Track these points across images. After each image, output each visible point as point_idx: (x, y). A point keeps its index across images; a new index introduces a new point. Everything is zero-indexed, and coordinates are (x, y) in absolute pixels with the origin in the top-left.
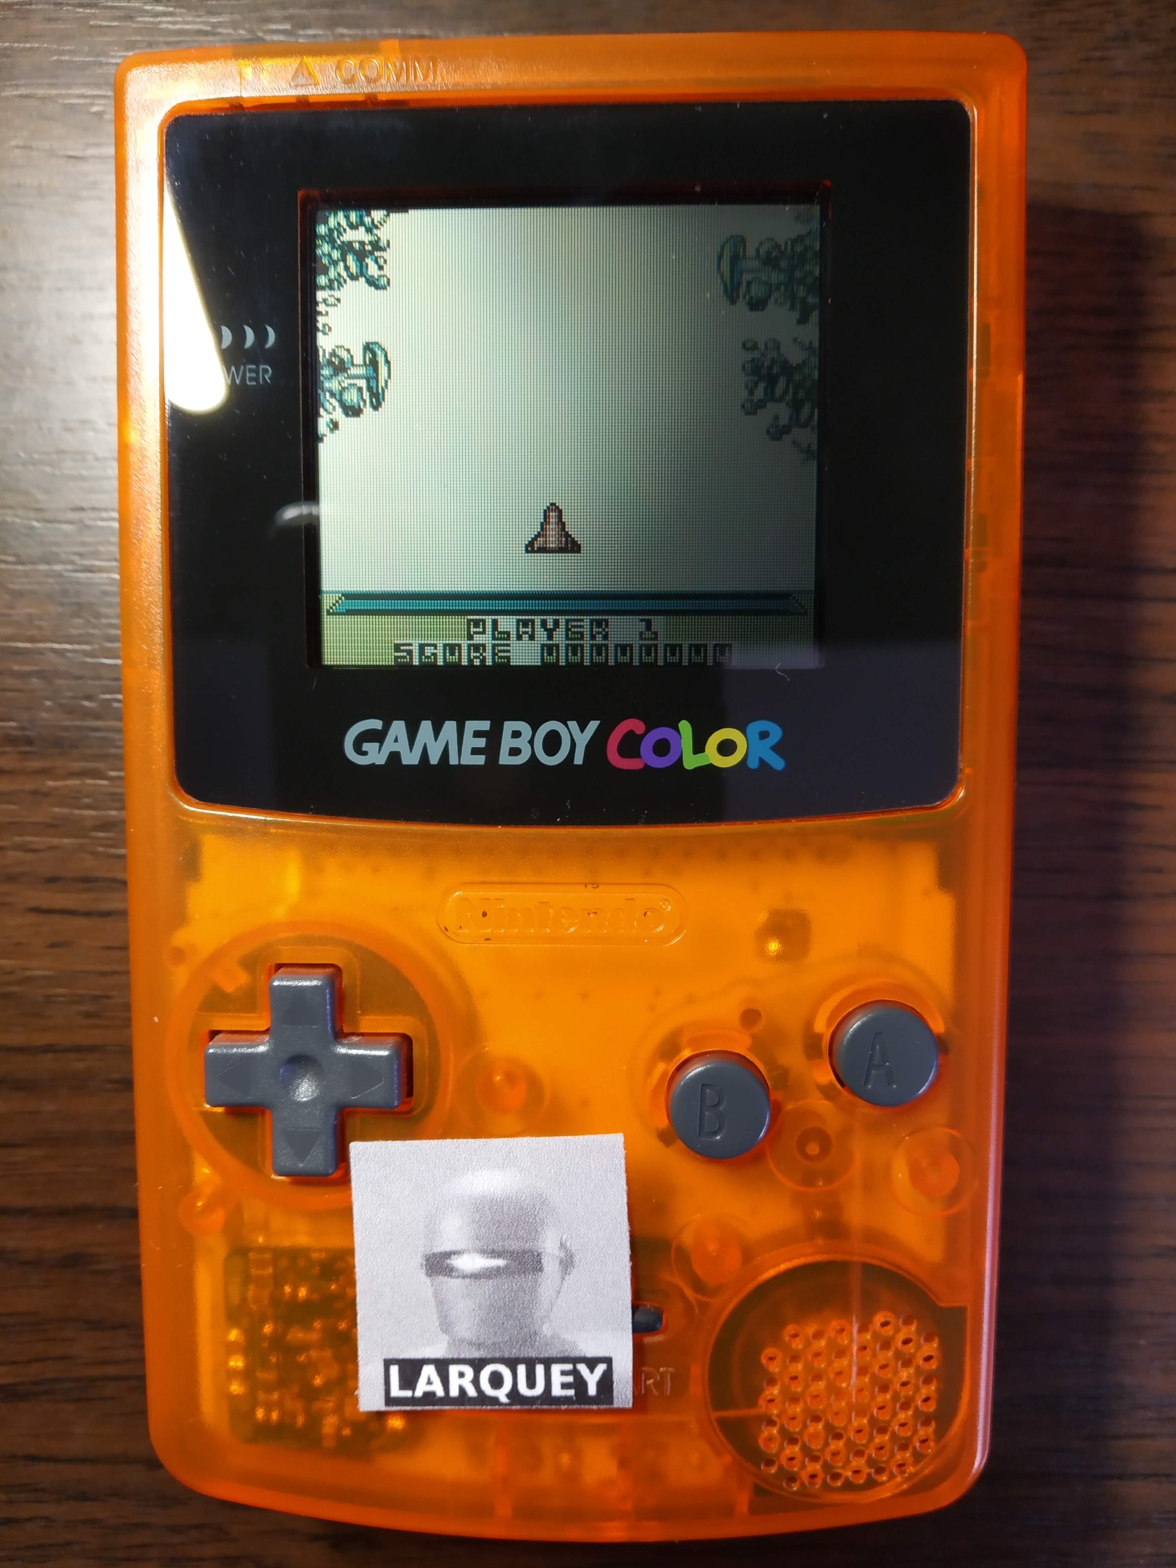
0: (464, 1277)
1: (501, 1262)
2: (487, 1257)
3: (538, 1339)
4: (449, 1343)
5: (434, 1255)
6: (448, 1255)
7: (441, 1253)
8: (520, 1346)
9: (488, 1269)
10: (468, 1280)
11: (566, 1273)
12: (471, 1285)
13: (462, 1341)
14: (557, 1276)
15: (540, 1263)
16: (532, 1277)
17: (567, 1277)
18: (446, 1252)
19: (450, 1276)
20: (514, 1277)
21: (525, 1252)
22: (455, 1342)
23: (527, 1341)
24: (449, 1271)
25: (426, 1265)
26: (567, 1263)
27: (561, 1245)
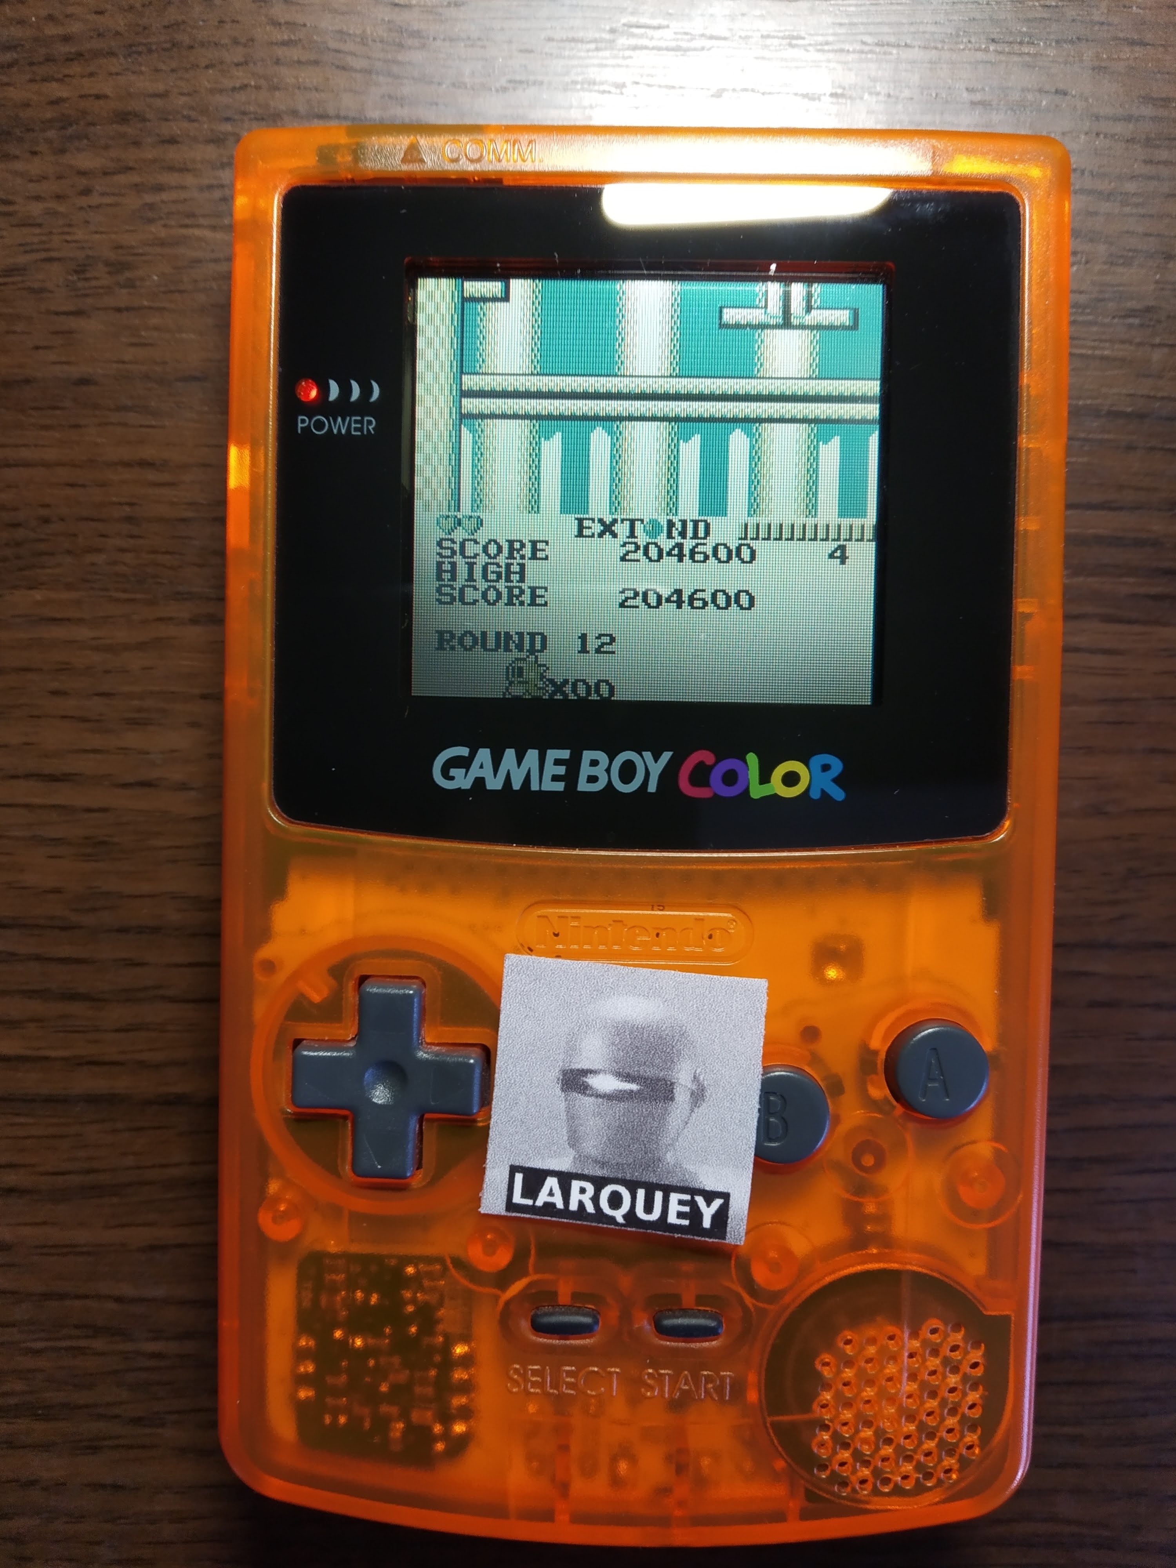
0: (598, 1096)
1: (634, 1087)
2: (622, 1081)
3: (661, 1165)
4: (574, 1158)
5: (572, 1071)
6: (585, 1072)
7: (578, 1070)
8: (643, 1170)
9: (621, 1091)
10: (601, 1100)
11: (695, 1106)
12: (603, 1105)
13: (588, 1157)
14: (687, 1107)
15: (672, 1092)
16: (662, 1106)
17: (696, 1110)
18: (583, 1070)
19: (584, 1094)
20: (645, 1103)
21: (658, 1080)
22: (581, 1158)
23: (649, 1166)
24: (584, 1089)
25: (562, 1080)
26: (698, 1096)
27: (695, 1077)
